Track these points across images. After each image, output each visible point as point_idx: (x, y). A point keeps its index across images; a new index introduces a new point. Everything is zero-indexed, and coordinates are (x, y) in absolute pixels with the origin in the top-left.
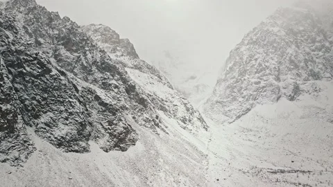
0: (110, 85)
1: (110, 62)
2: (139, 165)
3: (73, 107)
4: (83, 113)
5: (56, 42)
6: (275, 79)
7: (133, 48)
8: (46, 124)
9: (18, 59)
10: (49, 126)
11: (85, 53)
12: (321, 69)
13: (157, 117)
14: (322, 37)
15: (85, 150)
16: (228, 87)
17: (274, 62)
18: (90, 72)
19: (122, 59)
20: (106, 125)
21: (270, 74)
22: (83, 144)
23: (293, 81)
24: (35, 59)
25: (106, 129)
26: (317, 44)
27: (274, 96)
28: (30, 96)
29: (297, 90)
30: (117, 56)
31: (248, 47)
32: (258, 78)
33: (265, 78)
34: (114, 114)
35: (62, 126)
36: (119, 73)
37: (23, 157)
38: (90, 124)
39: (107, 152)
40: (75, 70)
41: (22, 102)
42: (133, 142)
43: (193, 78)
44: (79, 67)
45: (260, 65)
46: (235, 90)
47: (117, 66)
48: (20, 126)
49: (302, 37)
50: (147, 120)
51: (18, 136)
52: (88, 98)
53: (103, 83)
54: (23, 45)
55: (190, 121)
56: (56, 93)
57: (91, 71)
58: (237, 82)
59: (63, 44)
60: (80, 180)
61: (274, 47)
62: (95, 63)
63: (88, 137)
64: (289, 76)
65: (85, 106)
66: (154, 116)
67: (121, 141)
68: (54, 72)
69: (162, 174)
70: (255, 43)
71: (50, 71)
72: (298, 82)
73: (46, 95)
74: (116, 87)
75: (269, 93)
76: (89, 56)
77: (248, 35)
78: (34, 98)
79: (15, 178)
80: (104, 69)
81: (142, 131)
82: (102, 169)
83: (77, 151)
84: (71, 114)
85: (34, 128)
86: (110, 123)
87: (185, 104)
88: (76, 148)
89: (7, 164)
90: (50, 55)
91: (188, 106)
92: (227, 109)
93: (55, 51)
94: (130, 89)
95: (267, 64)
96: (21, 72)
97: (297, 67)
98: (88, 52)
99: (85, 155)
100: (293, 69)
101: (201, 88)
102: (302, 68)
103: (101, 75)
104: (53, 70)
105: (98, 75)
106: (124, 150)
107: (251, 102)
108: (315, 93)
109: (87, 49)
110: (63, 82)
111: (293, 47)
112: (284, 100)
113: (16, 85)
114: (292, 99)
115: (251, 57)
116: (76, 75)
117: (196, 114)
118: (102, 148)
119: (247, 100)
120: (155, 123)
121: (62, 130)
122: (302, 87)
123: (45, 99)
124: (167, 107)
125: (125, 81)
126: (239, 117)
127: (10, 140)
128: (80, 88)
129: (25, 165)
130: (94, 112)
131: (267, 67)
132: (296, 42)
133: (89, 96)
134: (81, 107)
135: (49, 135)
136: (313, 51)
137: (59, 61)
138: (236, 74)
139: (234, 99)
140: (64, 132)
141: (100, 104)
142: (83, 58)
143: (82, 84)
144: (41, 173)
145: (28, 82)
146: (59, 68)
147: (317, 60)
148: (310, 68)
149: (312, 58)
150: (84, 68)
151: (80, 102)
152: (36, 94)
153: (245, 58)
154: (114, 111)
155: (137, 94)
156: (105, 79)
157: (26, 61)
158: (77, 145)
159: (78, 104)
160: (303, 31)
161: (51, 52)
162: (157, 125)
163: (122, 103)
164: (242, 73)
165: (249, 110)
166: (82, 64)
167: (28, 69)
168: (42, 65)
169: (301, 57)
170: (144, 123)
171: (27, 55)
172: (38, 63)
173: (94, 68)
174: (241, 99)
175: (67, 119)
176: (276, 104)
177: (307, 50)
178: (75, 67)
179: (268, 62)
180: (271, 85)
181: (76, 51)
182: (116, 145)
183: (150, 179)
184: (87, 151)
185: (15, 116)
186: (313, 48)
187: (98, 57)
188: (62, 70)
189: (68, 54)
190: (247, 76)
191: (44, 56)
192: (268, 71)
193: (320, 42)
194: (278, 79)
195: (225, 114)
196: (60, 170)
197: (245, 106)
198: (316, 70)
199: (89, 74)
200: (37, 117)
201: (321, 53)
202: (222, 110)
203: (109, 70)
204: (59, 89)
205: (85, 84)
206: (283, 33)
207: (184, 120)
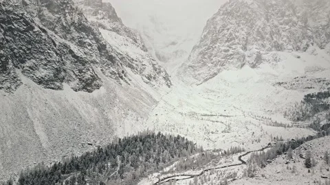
0: (85, 43)
1: (86, 24)
2: (100, 102)
3: (51, 57)
4: (58, 62)
5: (40, 3)
6: (242, 48)
7: (114, 12)
8: (30, 67)
9: (8, 17)
10: (32, 69)
11: (65, 15)
12: (285, 41)
13: (123, 72)
14: (291, 11)
15: (59, 88)
16: (200, 53)
17: (243, 33)
18: (69, 32)
19: (101, 21)
20: (77, 72)
21: (239, 44)
22: (58, 84)
23: (257, 50)
24: (21, 18)
25: (77, 76)
26: (285, 18)
27: (239, 63)
28: (18, 46)
29: (259, 59)
30: (98, 18)
31: (222, 17)
32: (228, 46)
33: (234, 47)
34: (84, 65)
35: (42, 70)
36: (93, 34)
37: (13, 87)
38: (65, 71)
39: (76, 91)
40: (56, 29)
41: (12, 50)
42: (98, 87)
43: (173, 43)
44: (59, 26)
45: (231, 34)
46: (206, 56)
47: (93, 28)
48: (11, 66)
49: (273, 10)
50: (113, 73)
51: (9, 73)
52: (64, 51)
53: (79, 41)
54: (11, 6)
55: (154, 78)
56: (37, 45)
57: (70, 30)
58: (209, 49)
59: (46, 6)
60: (53, 105)
61: (246, 18)
62: (73, 23)
63: (62, 80)
64: (255, 46)
65: (61, 57)
66: (120, 71)
67: (88, 85)
68: (36, 29)
69: (116, 109)
70: (229, 13)
71: (33, 28)
72: (261, 52)
73: (30, 47)
74: (90, 45)
75: (235, 61)
76: (69, 17)
77: (224, 5)
78: (21, 48)
79: (8, 99)
80: (80, 29)
81: (107, 80)
82: (71, 102)
83: (53, 89)
84: (49, 61)
85: (21, 69)
86: (80, 71)
87: (153, 65)
88: (53, 86)
89: (2, 91)
90: (35, 15)
91: (157, 66)
92: (197, 73)
93: (40, 11)
94: (102, 47)
95: (237, 34)
96: (11, 27)
97: (263, 38)
98: (67, 14)
99: (59, 91)
100: (259, 40)
101: (179, 53)
102: (268, 39)
103: (78, 35)
104: (36, 27)
105: (76, 34)
106: (90, 91)
107: (218, 67)
108: (275, 63)
109: (66, 11)
110: (43, 37)
111: (263, 19)
112: (247, 67)
113: (7, 37)
114: (254, 66)
115: (224, 26)
116: (56, 33)
117: (163, 74)
118: (72, 88)
119: (216, 66)
120: (120, 76)
121: (42, 73)
122: (264, 56)
123: (29, 49)
124: (134, 65)
125: (98, 41)
126: (206, 80)
127: (4, 75)
128: (57, 43)
129: (15, 93)
130: (68, 62)
131: (237, 37)
132: (267, 15)
133: (65, 50)
134: (57, 57)
135: (32, 75)
136: (281, 24)
137: (42, 20)
138: (208, 42)
139: (205, 64)
140: (43, 74)
141: (73, 56)
142: (63, 19)
143: (59, 40)
144: (26, 98)
145: (16, 35)
146: (41, 26)
147: (283, 33)
148: (275, 39)
149: (279, 31)
150: (64, 27)
151: (57, 54)
152: (23, 45)
153: (218, 27)
154: (83, 62)
155: (107, 52)
156: (81, 38)
157: (14, 19)
158: (53, 84)
159: (55, 55)
160: (275, 5)
161: (36, 12)
162: (121, 77)
163: (94, 58)
164: (214, 42)
165: (216, 74)
166: (62, 25)
167: (16, 25)
168: (27, 23)
169: (268, 29)
170: (110, 75)
171: (15, 14)
172: (23, 21)
173: (72, 28)
174: (210, 65)
175: (46, 65)
176: (240, 71)
177: (276, 23)
178: (56, 27)
179: (238, 32)
180: (238, 53)
181: (57, 13)
182: (84, 88)
183: (106, 111)
184: (61, 89)
185: (7, 59)
186: (282, 21)
187: (76, 19)
188: (44, 28)
189: (50, 15)
190: (218, 44)
191: (28, 16)
192: (237, 41)
193: (288, 16)
194: (245, 48)
195: (195, 77)
196: (39, 97)
197: (213, 70)
198: (280, 42)
199: (68, 33)
200: (23, 62)
201: (287, 27)
202: (193, 73)
203: (85, 31)
204: (40, 42)
205: (63, 41)
206: (256, 6)
207: (149, 78)
